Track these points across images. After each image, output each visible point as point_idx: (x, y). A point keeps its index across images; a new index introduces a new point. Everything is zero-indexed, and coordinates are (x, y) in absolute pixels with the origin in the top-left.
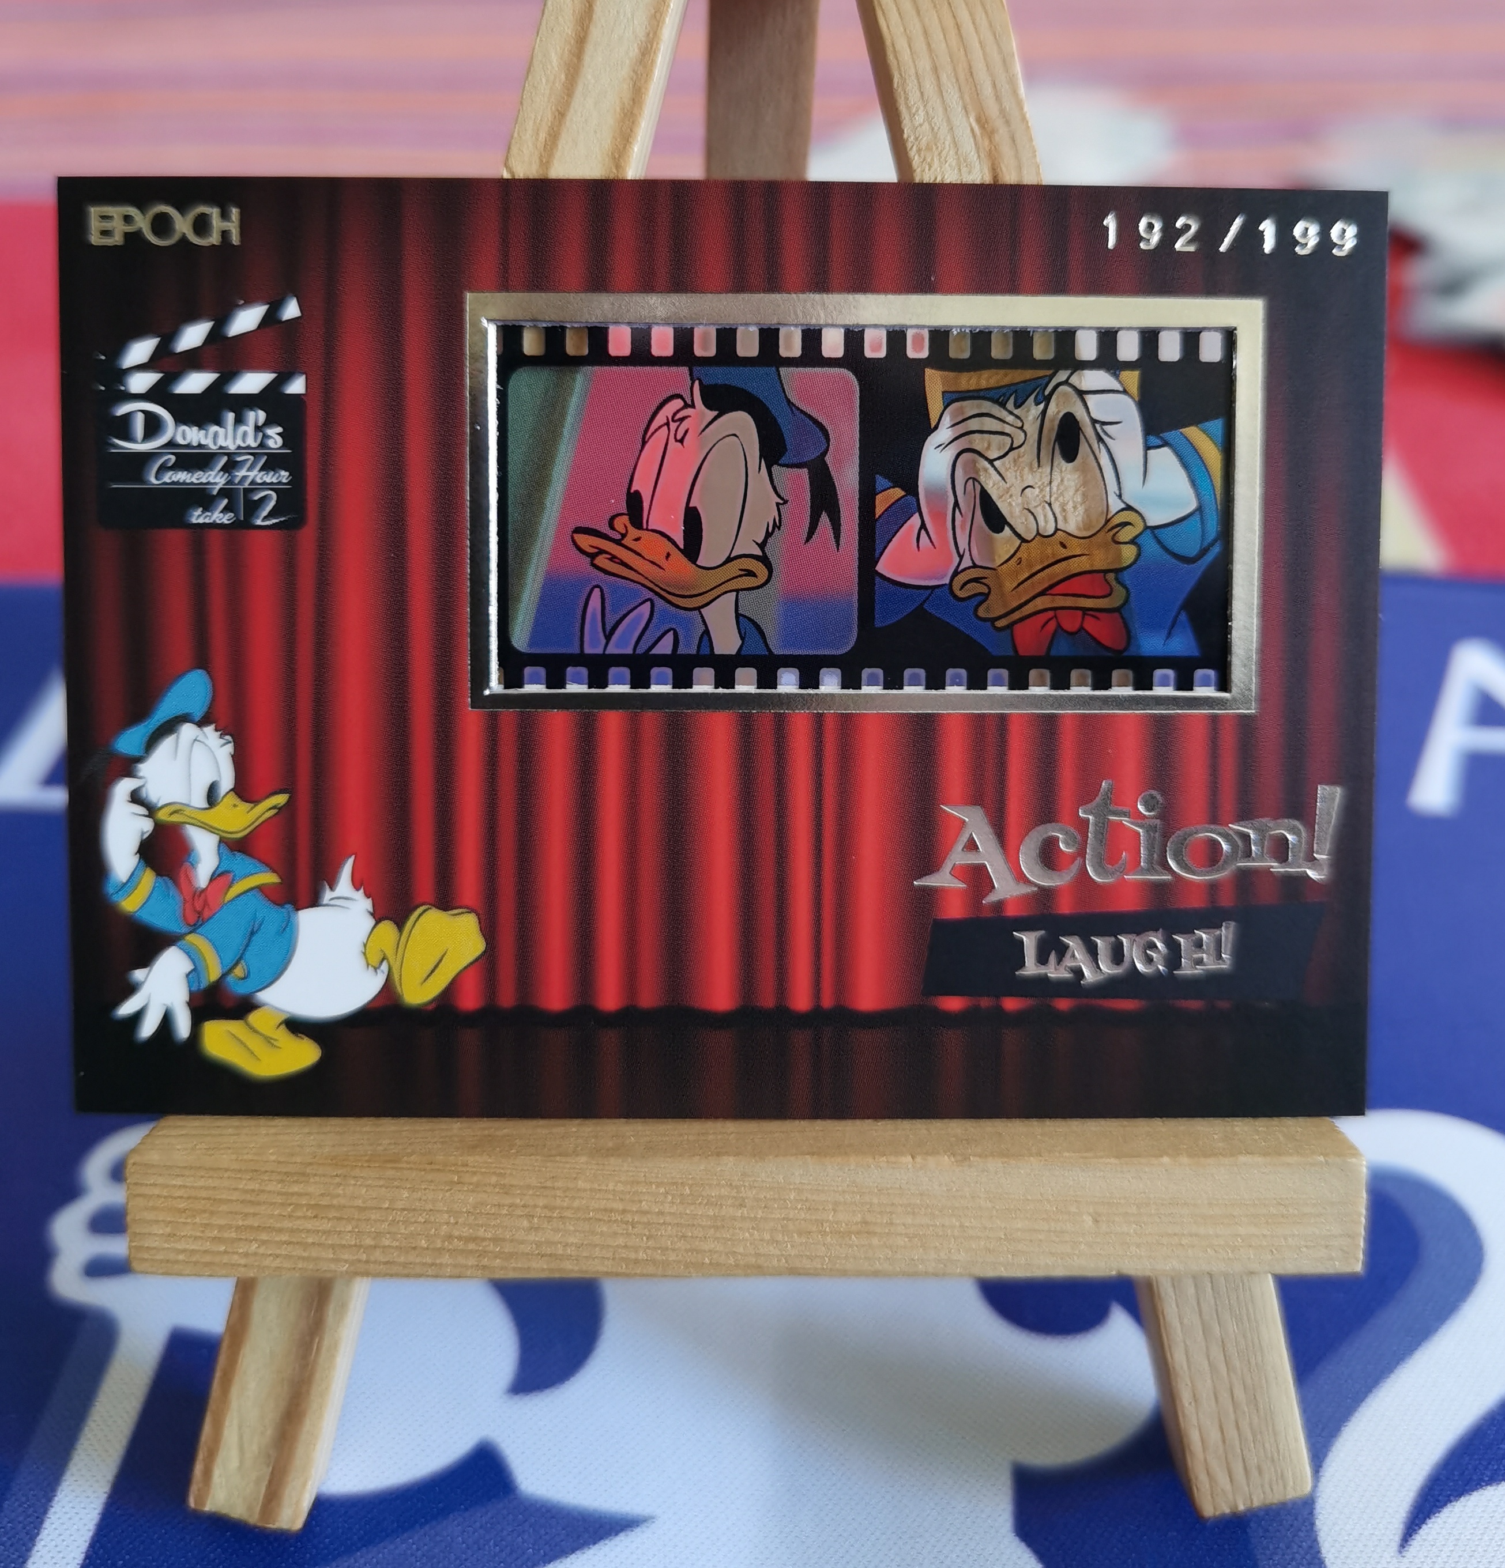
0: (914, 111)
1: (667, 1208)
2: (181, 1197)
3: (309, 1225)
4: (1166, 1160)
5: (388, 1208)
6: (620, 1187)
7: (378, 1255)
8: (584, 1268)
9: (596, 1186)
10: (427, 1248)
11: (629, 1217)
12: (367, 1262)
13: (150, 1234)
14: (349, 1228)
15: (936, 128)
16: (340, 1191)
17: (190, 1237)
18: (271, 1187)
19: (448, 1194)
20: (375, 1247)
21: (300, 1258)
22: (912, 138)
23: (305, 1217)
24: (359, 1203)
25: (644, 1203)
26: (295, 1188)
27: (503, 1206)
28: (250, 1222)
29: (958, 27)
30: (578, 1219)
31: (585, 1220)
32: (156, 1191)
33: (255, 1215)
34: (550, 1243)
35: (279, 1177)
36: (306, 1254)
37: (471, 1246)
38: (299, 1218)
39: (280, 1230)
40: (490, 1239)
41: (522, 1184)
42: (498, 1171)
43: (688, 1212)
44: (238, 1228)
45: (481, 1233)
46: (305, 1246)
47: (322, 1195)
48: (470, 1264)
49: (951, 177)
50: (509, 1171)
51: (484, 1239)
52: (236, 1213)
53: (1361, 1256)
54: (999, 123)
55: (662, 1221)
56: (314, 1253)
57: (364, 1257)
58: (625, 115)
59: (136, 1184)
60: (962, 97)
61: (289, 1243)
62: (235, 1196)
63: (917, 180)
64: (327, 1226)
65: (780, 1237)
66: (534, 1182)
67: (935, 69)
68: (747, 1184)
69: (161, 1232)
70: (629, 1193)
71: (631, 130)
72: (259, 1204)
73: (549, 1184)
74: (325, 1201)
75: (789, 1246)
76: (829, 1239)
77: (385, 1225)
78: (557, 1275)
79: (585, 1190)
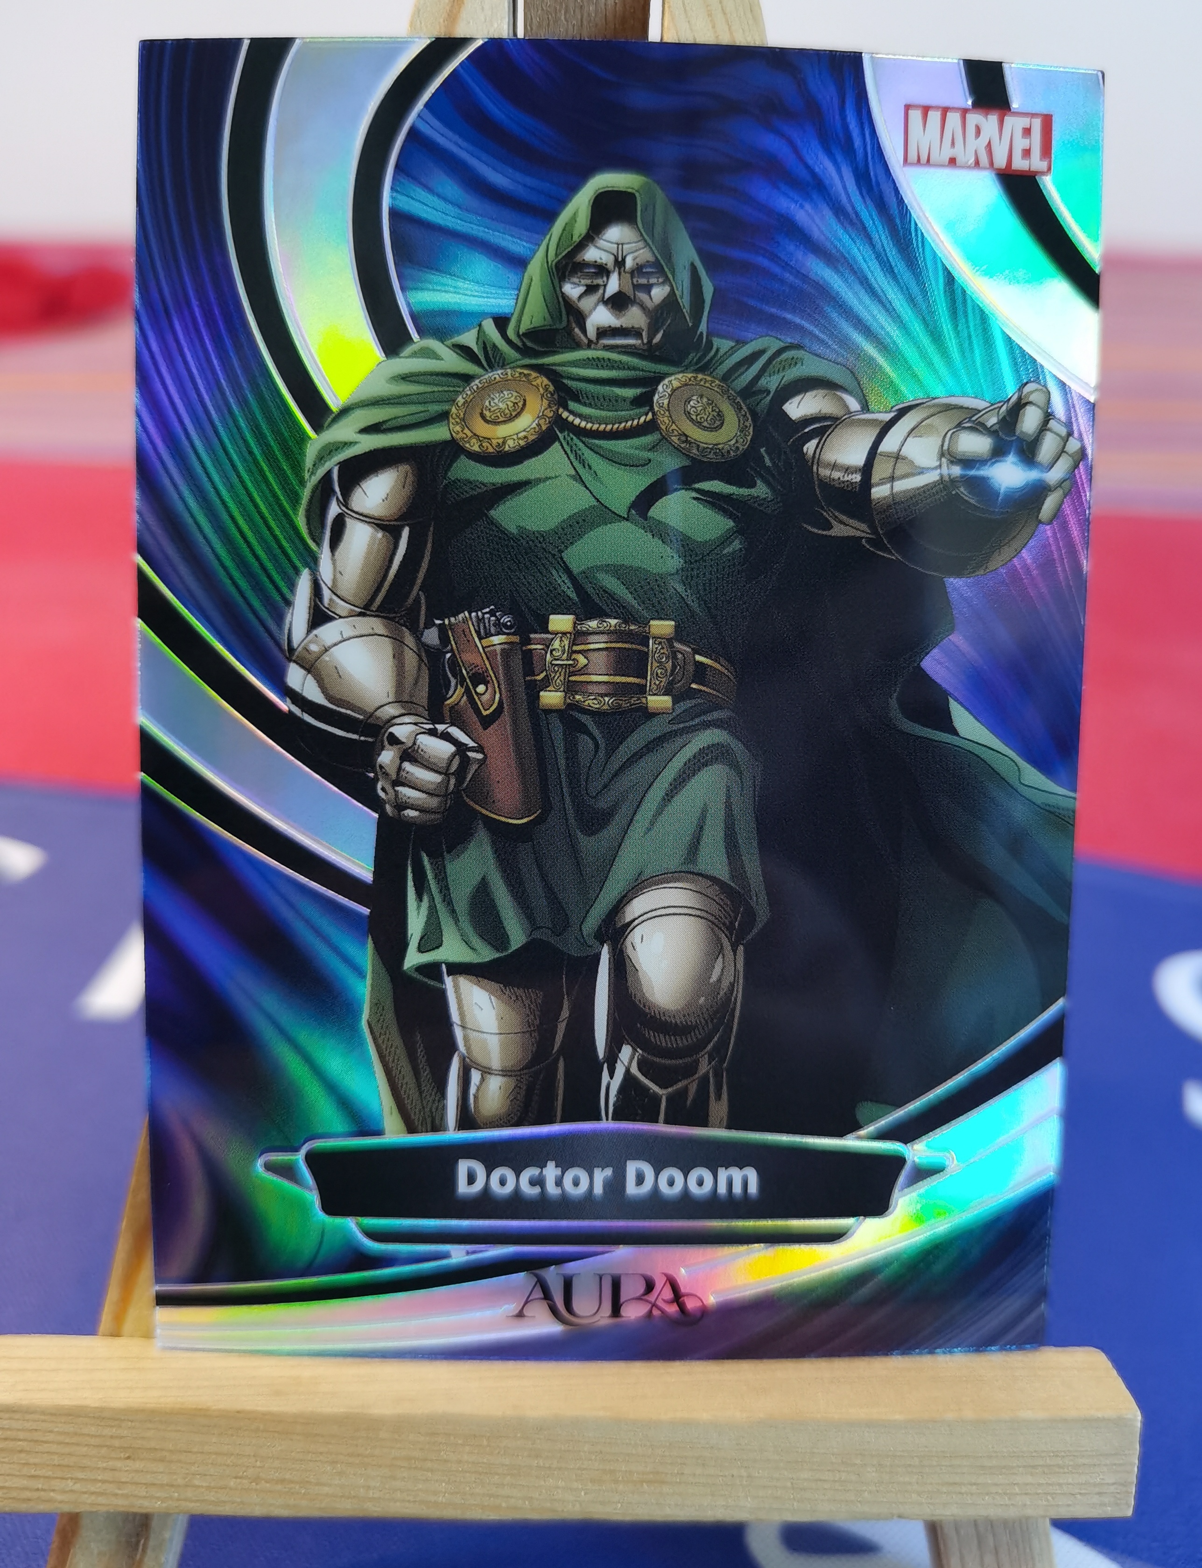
1: (464, 1458)
12: (178, 1500)
14: (161, 1469)
18: (85, 1431)
20: (186, 1486)
24: (168, 1446)
25: (442, 1453)
26: (107, 1432)
34: (353, 1486)
37: (279, 1487)
40: (296, 1482)
45: (288, 1476)
53: (1132, 1502)
64: (140, 1466)
74: (138, 1444)
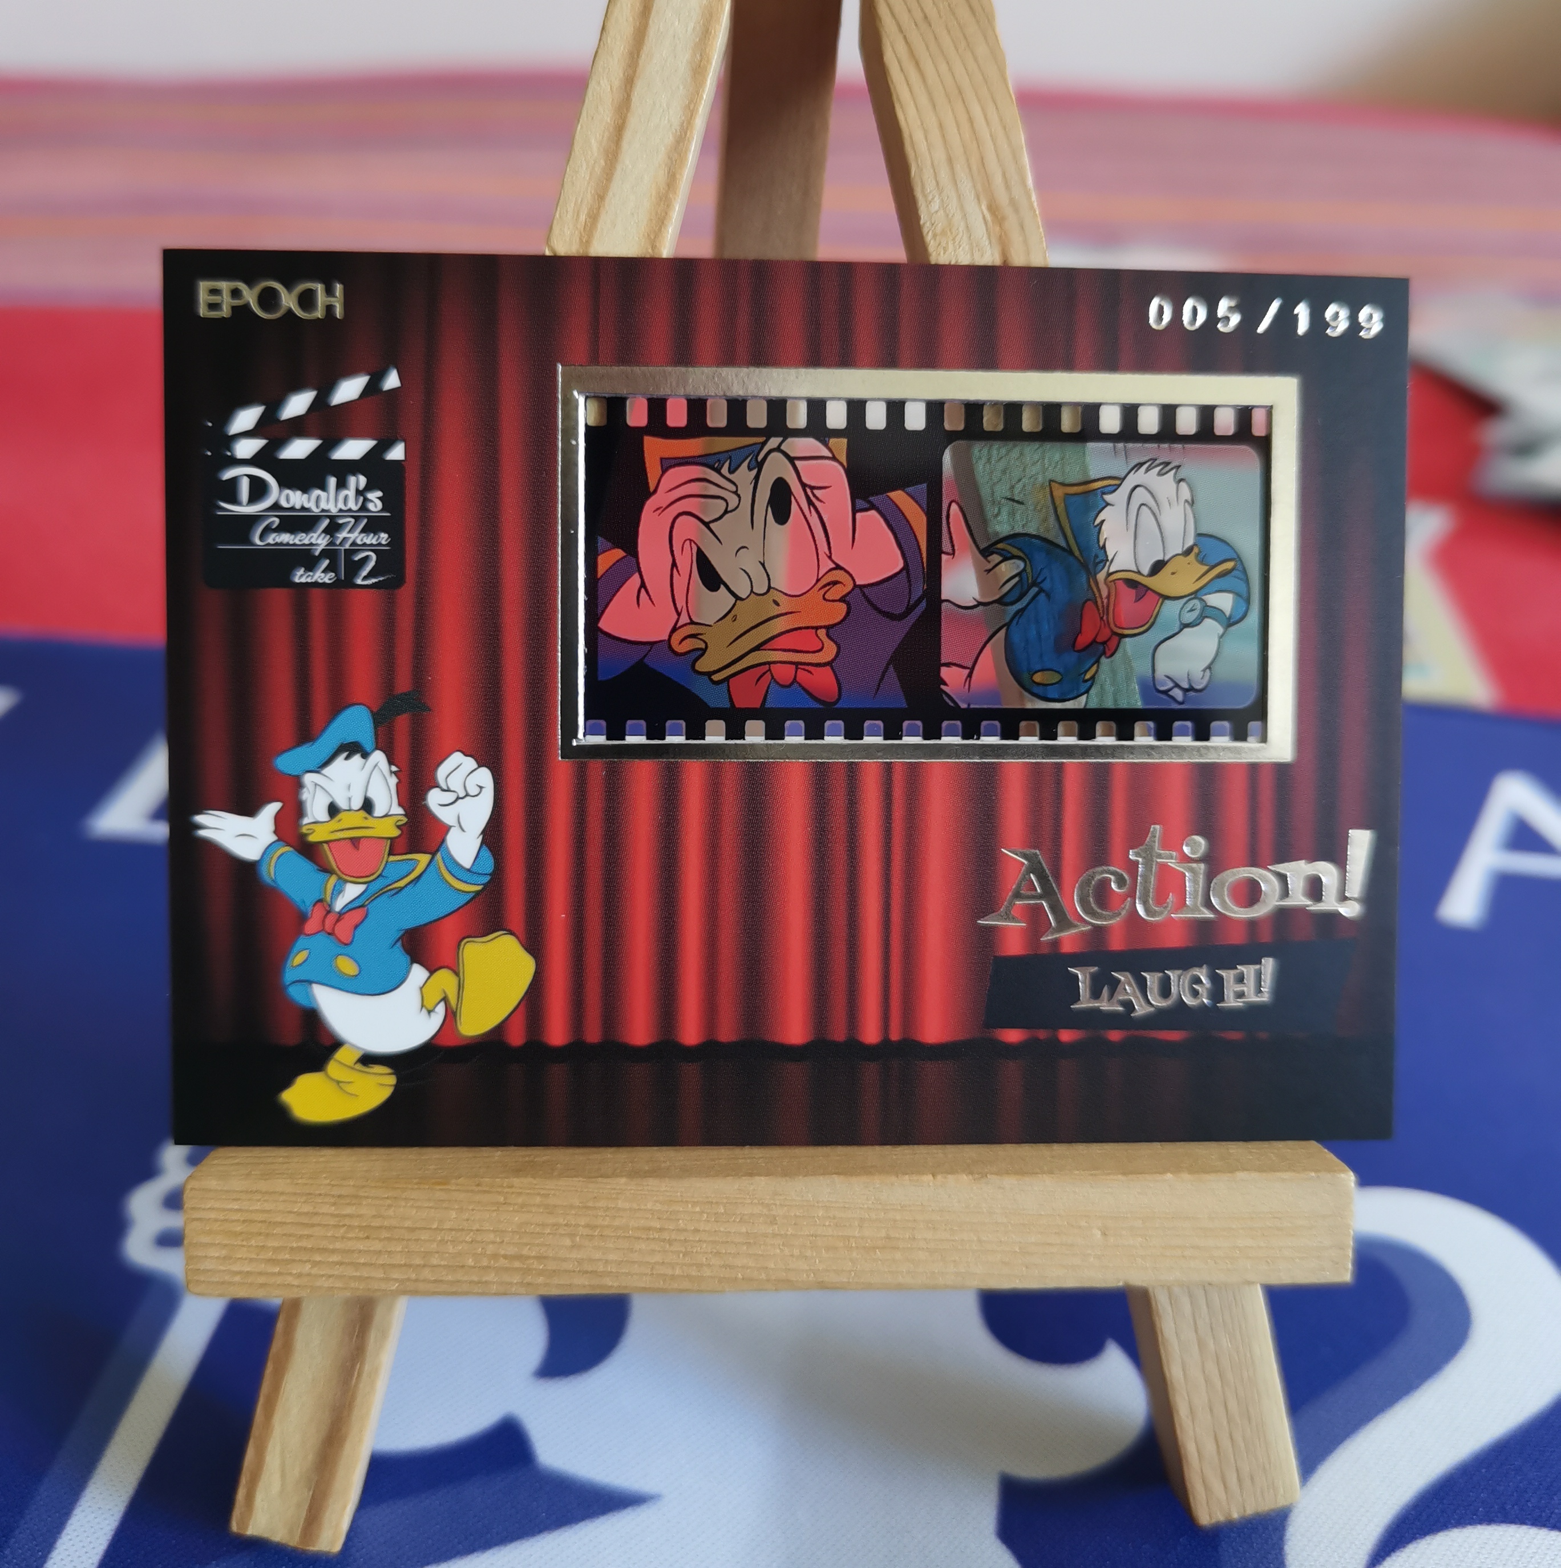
0: (930, 198)
1: (702, 1226)
2: (238, 1221)
3: (361, 1246)
4: (1169, 1176)
5: (435, 1229)
6: (658, 1207)
7: (427, 1274)
8: (624, 1284)
9: (635, 1206)
10: (474, 1267)
11: (666, 1235)
12: (416, 1280)
13: (206, 1257)
14: (399, 1249)
15: (950, 216)
16: (391, 1212)
17: (246, 1259)
18: (326, 1209)
19: (494, 1214)
20: (424, 1266)
21: (351, 1278)
22: (928, 224)
23: (357, 1239)
24: (408, 1224)
25: (681, 1221)
26: (349, 1210)
27: (548, 1225)
28: (304, 1243)
29: (971, 120)
30: (618, 1237)
31: (625, 1237)
32: (213, 1215)
33: (309, 1236)
34: (591, 1260)
35: (332, 1200)
36: (358, 1274)
37: (517, 1264)
38: (351, 1239)
39: (333, 1251)
40: (535, 1257)
41: (565, 1204)
42: (542, 1192)
43: (722, 1229)
44: (292, 1249)
45: (525, 1251)
46: (356, 1265)
47: (374, 1216)
48: (515, 1281)
49: (964, 260)
50: (553, 1192)
51: (528, 1257)
52: (290, 1235)
53: (1350, 1266)
54: (1008, 211)
55: (697, 1239)
56: (365, 1273)
57: (413, 1276)
58: (661, 200)
59: (193, 1209)
60: (974, 186)
61: (341, 1263)
62: (290, 1219)
63: (933, 262)
64: (377, 1246)
65: (809, 1253)
66: (577, 1202)
67: (950, 161)
68: (778, 1203)
69: (217, 1255)
70: (667, 1212)
71: (666, 213)
72: (313, 1225)
73: (591, 1204)
74: (376, 1223)
75: (817, 1261)
76: (854, 1254)
77: (434, 1245)
78: (598, 1291)
79: (624, 1210)
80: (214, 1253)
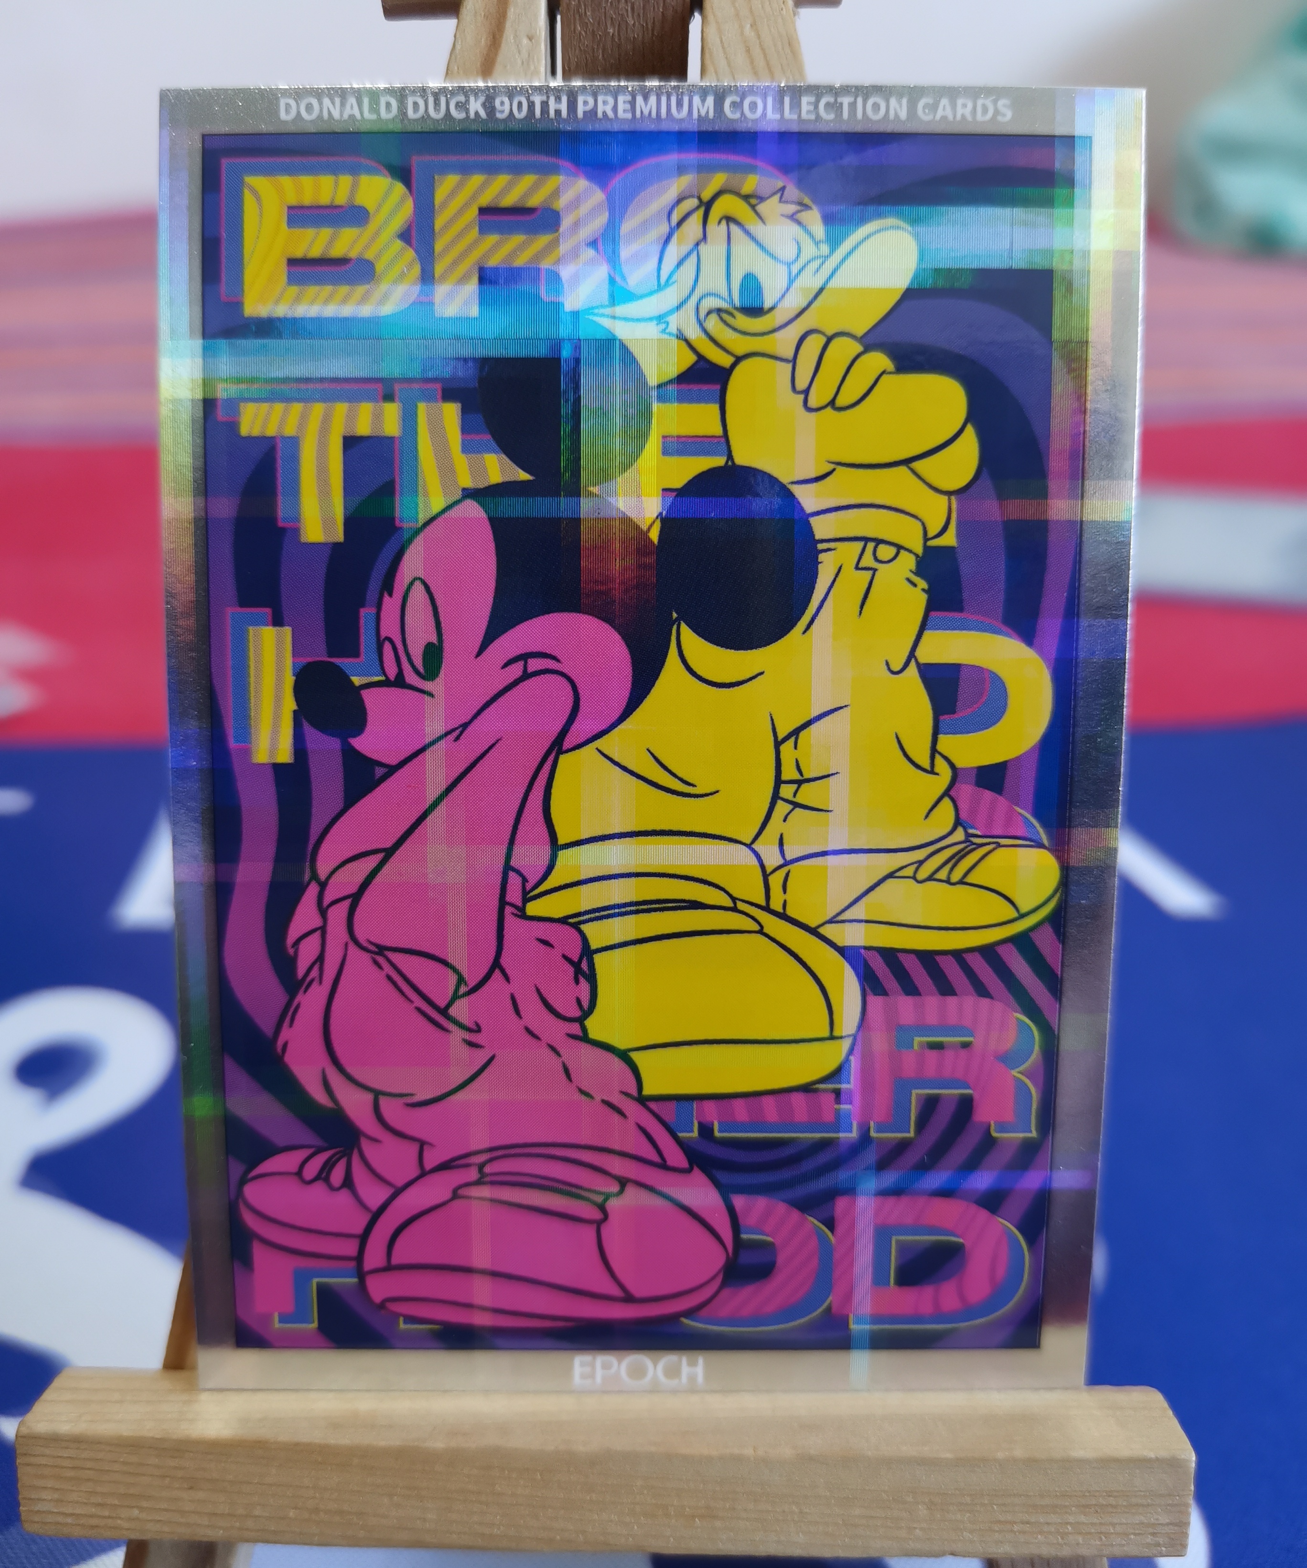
2: (67, 1467)
3: (185, 1495)
7: (253, 1523)
10: (295, 1519)
11: (483, 1498)
13: (38, 1499)
23: (182, 1488)
27: (366, 1485)
28: (131, 1490)
30: (435, 1498)
31: (442, 1498)
32: (43, 1461)
33: (135, 1484)
36: (185, 1520)
38: (175, 1488)
43: (539, 1494)
44: (120, 1495)
46: (183, 1513)
47: (196, 1469)
52: (117, 1482)
55: (514, 1502)
56: (192, 1519)
57: (237, 1525)
61: (166, 1510)
62: (116, 1467)
65: (627, 1519)
69: (50, 1497)
72: (139, 1475)
77: (256, 1498)
80: (45, 1495)
